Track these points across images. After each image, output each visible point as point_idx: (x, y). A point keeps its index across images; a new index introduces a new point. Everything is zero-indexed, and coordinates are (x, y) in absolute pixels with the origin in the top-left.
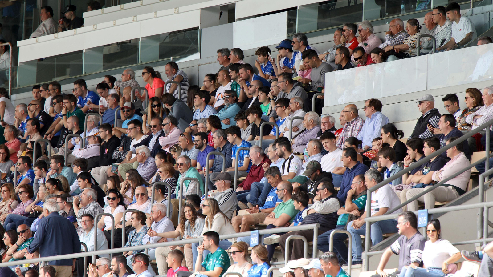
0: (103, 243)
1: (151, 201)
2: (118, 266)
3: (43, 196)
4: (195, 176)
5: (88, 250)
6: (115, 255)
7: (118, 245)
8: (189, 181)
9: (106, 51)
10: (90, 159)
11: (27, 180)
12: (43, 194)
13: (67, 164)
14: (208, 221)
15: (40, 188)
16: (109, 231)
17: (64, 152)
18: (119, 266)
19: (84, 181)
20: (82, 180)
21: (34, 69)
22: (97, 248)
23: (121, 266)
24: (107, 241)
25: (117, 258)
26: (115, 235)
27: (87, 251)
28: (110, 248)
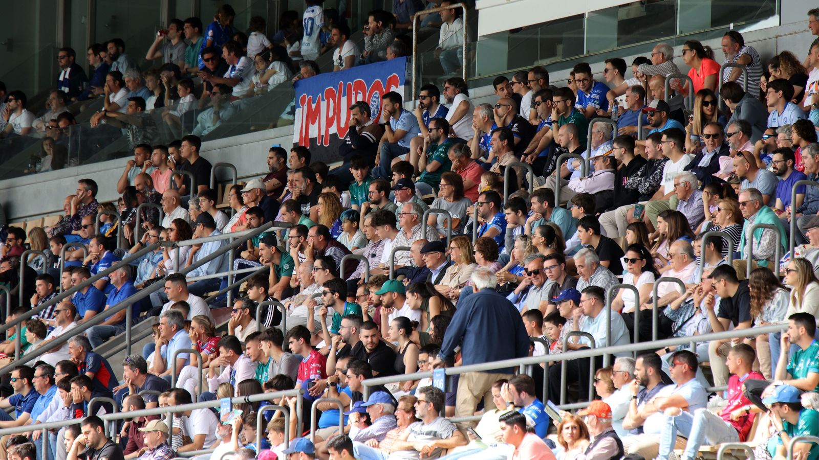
0: (621, 333)
1: (701, 264)
2: (646, 371)
3: (521, 257)
4: (770, 222)
5: (597, 346)
6: (641, 353)
7: (645, 336)
8: (760, 230)
9: (622, 15)
10: (599, 195)
11: (495, 230)
12: (522, 252)
13: (559, 202)
14: (796, 296)
15: (516, 244)
16: (631, 314)
17: (555, 183)
18: (648, 372)
19: (587, 231)
20: (584, 230)
21: (504, 46)
22: (611, 341)
23: (651, 371)
24: (627, 331)
25: (644, 358)
26: (640, 320)
27: (594, 347)
28: (632, 341)
